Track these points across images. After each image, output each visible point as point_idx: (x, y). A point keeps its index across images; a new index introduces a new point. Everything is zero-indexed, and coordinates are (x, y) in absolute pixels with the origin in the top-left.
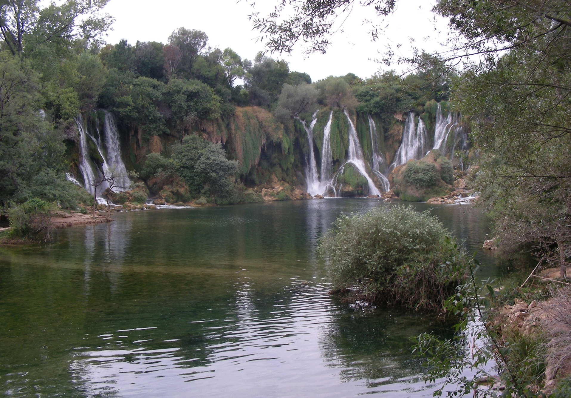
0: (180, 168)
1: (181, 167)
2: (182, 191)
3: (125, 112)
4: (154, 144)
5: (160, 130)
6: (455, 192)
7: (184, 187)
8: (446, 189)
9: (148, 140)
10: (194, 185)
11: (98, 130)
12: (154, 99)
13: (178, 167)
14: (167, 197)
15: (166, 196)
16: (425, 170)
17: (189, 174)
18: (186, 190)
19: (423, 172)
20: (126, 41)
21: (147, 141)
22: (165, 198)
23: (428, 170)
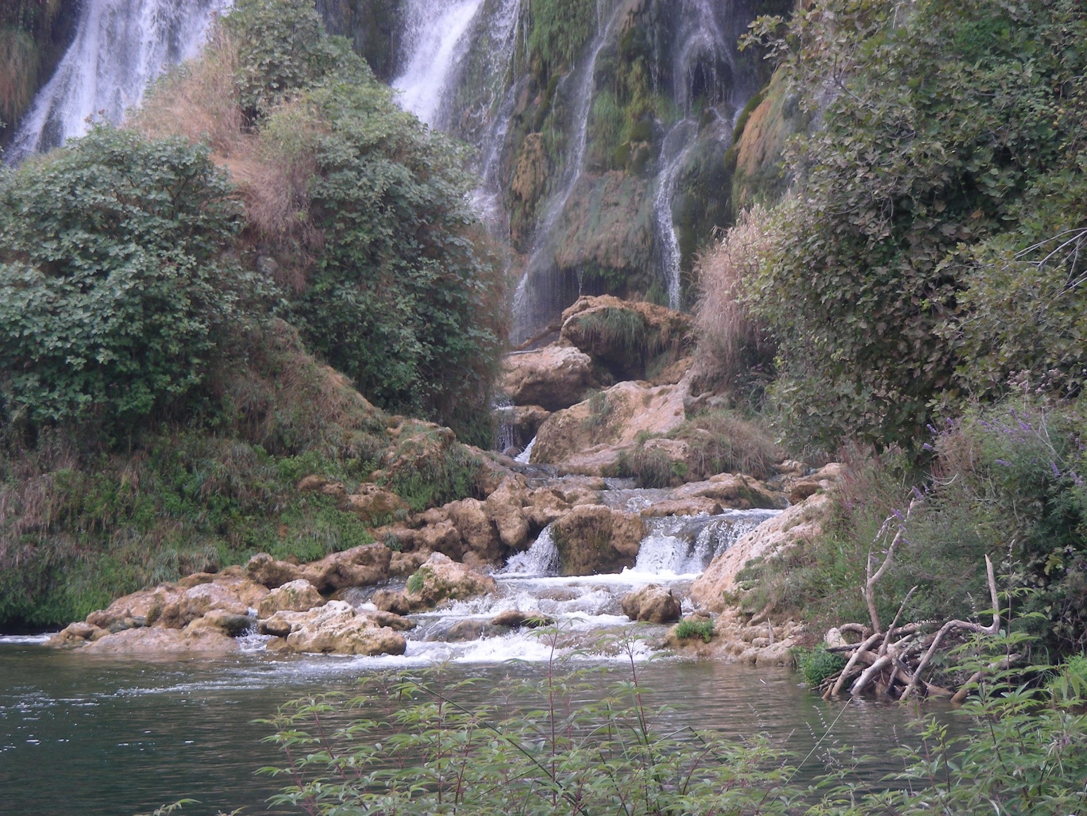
6: (472, 508)
8: (361, 468)
16: (71, 219)
19: (49, 250)
23: (112, 224)
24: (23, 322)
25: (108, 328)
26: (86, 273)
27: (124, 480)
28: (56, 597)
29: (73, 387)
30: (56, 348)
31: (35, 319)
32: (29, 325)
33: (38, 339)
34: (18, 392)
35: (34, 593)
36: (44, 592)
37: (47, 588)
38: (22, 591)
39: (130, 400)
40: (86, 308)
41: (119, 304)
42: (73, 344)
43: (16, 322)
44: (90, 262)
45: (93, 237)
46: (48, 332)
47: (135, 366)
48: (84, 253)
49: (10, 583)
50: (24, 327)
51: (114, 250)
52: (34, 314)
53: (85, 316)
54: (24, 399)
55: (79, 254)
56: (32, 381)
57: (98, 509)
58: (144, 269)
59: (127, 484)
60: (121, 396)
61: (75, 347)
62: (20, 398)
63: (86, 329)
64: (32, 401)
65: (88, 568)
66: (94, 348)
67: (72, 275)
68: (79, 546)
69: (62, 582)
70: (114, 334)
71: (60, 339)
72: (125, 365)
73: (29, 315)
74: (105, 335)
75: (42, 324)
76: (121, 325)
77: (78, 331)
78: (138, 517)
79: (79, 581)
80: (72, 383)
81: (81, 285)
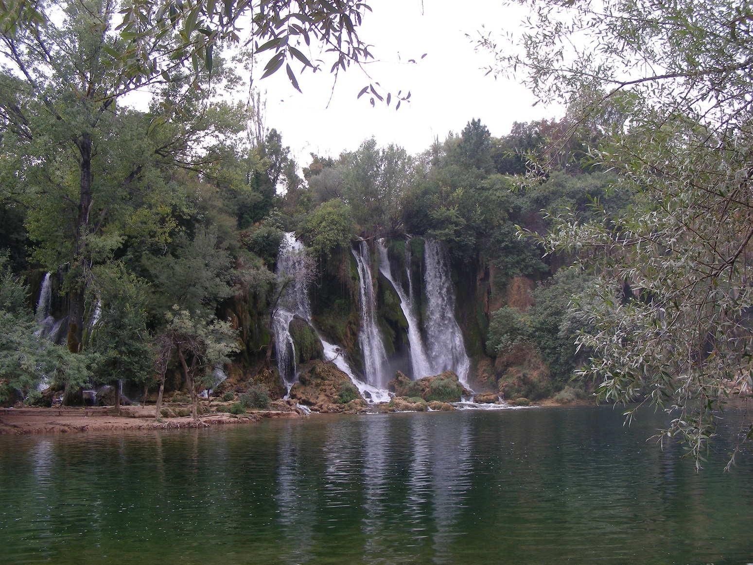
0: (535, 332)
1: (537, 329)
2: (534, 375)
3: (446, 235)
4: (514, 292)
5: (526, 267)
7: (538, 368)
9: (505, 285)
10: (561, 365)
11: (408, 272)
12: (511, 211)
13: (530, 330)
14: (507, 389)
15: (506, 386)
17: (550, 343)
18: (542, 373)
20: (479, 120)
21: (503, 287)
22: (503, 391)
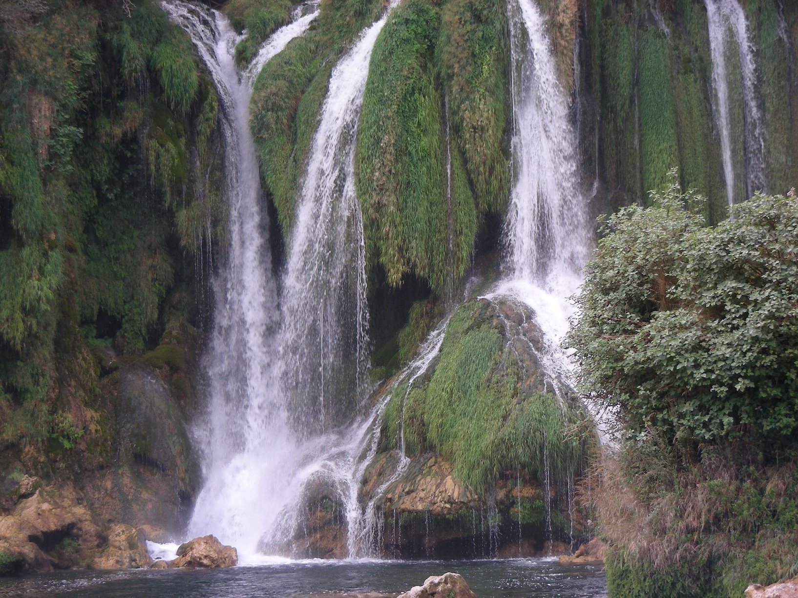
19: (707, 298)
24: (678, 358)
25: (745, 361)
26: (734, 316)
27: (769, 488)
28: (717, 586)
29: (724, 411)
30: (704, 379)
31: (686, 355)
32: (682, 360)
33: (689, 372)
34: (681, 416)
35: (699, 583)
36: (708, 581)
37: (710, 578)
38: (688, 582)
39: (773, 420)
40: (730, 345)
41: (756, 340)
42: (718, 375)
43: (672, 358)
44: (738, 306)
45: (740, 285)
46: (697, 366)
47: (775, 392)
48: (734, 299)
49: (679, 575)
50: (678, 363)
51: (755, 296)
52: (687, 351)
53: (728, 352)
54: (685, 422)
55: (730, 300)
56: (688, 407)
57: (745, 513)
58: (774, 310)
59: (772, 492)
60: (766, 417)
61: (719, 378)
62: (682, 421)
63: (728, 362)
64: (691, 424)
65: (738, 562)
66: (735, 378)
67: (724, 317)
68: (730, 544)
69: (720, 575)
70: (751, 366)
71: (706, 371)
72: (766, 392)
73: (683, 352)
74: (744, 367)
75: (691, 360)
76: (757, 359)
77: (721, 364)
78: (781, 518)
79: (731, 574)
80: (723, 407)
81: (730, 326)
